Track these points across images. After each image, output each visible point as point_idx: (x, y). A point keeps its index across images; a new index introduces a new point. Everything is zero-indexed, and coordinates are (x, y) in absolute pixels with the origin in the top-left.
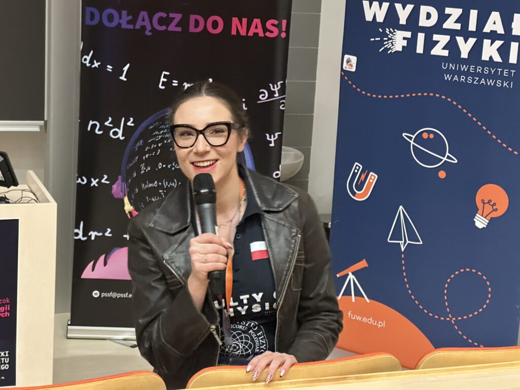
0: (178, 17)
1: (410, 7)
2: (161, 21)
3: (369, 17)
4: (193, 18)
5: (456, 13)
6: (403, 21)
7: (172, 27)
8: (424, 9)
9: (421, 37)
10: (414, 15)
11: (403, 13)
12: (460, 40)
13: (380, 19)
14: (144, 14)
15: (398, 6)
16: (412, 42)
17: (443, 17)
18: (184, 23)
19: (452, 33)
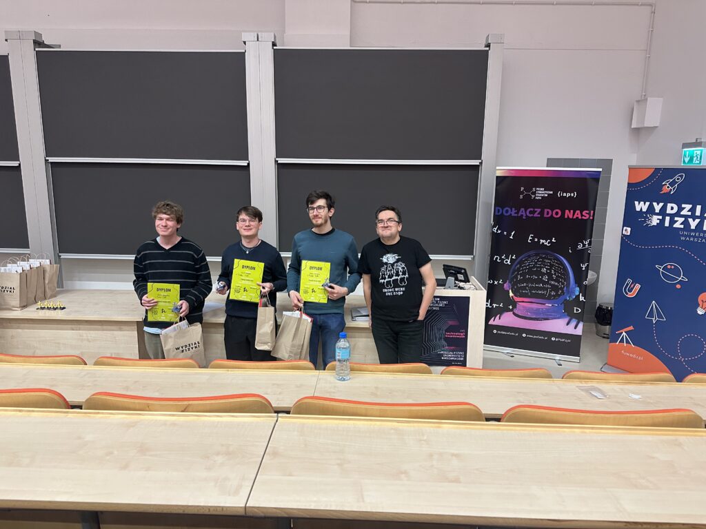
0: (539, 210)
1: (661, 204)
2: (530, 212)
3: (638, 209)
4: (546, 210)
5: (688, 207)
6: (657, 211)
7: (536, 215)
8: (669, 205)
9: (668, 219)
10: (664, 208)
11: (657, 207)
12: (690, 220)
13: (644, 210)
14: (523, 209)
15: (655, 204)
16: (663, 221)
17: (681, 209)
18: (542, 213)
19: (686, 217)
